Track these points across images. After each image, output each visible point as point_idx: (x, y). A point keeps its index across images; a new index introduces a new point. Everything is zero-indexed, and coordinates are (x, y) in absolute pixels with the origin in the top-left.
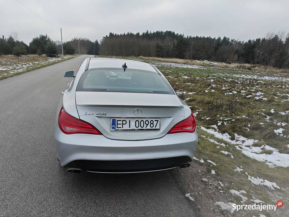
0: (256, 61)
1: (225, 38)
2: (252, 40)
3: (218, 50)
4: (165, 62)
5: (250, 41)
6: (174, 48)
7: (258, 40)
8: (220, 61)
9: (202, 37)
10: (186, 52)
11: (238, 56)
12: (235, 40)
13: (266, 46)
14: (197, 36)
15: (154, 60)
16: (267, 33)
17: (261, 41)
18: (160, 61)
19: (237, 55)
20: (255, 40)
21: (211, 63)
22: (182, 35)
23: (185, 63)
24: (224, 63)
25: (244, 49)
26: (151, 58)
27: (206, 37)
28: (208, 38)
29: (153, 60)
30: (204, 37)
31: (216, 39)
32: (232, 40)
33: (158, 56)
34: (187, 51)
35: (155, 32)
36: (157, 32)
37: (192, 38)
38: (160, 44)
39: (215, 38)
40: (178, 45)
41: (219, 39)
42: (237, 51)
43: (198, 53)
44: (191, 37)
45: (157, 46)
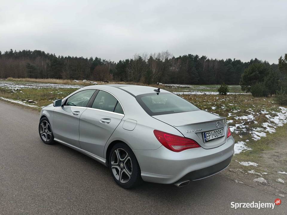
0: (129, 79)
1: (96, 58)
2: (122, 60)
3: (95, 69)
4: (42, 83)
5: (120, 61)
6: (48, 68)
7: (127, 61)
8: (98, 81)
9: (75, 57)
10: (63, 73)
11: (114, 76)
12: (106, 61)
13: (135, 66)
14: (69, 56)
15: (28, 81)
16: (134, 55)
17: (129, 62)
18: (36, 82)
19: (112, 74)
20: (125, 61)
21: (91, 82)
22: (53, 54)
23: (65, 84)
24: (103, 82)
25: (116, 69)
26: (24, 79)
27: (78, 57)
28: (80, 58)
29: (26, 81)
30: (76, 58)
31: (89, 59)
32: (104, 61)
33: (31, 77)
34: (63, 71)
35: (21, 51)
36: (24, 51)
37: (64, 58)
38: (31, 64)
39: (87, 58)
40: (52, 65)
41: (91, 59)
42: (111, 71)
43: (75, 72)
44: (62, 57)
45: (29, 67)
